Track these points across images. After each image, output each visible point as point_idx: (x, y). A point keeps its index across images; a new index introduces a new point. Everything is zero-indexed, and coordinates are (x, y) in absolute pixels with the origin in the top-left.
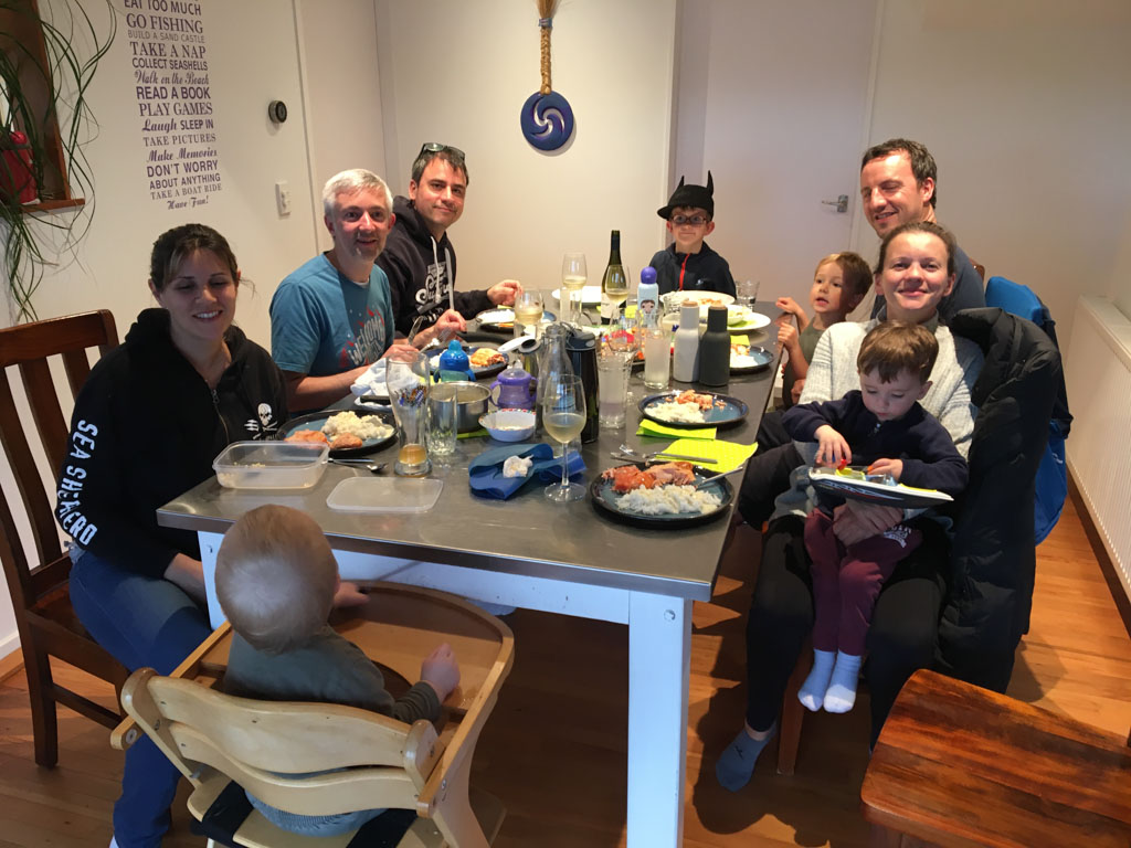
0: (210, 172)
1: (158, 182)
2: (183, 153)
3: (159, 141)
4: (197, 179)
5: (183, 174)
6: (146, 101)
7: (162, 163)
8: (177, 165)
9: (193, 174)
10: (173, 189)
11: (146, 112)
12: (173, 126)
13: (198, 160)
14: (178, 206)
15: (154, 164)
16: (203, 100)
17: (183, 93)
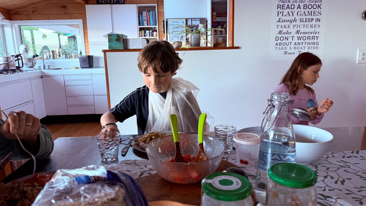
0: (313, 41)
1: (280, 44)
2: (298, 32)
3: (285, 27)
4: (304, 43)
5: (296, 40)
6: (281, 10)
7: (284, 36)
8: (293, 37)
9: (302, 41)
10: (289, 47)
11: (280, 15)
12: (295, 20)
13: (307, 35)
14: (289, 54)
15: (280, 36)
16: (317, 10)
17: (304, 7)
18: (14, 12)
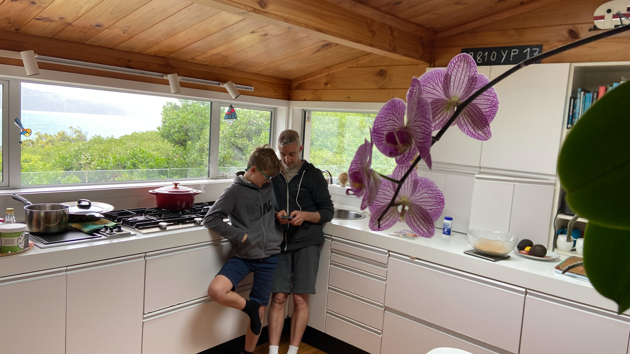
18: (296, 84)
